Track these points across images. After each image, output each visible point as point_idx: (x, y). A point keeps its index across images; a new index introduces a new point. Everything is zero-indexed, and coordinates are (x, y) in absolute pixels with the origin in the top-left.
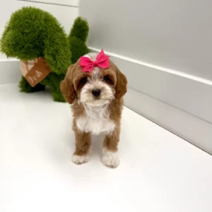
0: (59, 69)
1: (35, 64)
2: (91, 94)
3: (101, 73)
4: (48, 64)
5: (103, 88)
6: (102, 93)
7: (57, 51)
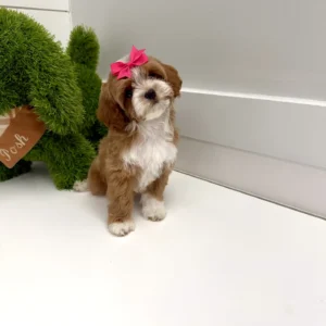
0: (65, 124)
1: (12, 122)
2: (146, 100)
3: (144, 71)
4: (41, 118)
5: (156, 86)
6: (157, 92)
7: (56, 89)
